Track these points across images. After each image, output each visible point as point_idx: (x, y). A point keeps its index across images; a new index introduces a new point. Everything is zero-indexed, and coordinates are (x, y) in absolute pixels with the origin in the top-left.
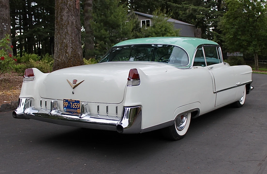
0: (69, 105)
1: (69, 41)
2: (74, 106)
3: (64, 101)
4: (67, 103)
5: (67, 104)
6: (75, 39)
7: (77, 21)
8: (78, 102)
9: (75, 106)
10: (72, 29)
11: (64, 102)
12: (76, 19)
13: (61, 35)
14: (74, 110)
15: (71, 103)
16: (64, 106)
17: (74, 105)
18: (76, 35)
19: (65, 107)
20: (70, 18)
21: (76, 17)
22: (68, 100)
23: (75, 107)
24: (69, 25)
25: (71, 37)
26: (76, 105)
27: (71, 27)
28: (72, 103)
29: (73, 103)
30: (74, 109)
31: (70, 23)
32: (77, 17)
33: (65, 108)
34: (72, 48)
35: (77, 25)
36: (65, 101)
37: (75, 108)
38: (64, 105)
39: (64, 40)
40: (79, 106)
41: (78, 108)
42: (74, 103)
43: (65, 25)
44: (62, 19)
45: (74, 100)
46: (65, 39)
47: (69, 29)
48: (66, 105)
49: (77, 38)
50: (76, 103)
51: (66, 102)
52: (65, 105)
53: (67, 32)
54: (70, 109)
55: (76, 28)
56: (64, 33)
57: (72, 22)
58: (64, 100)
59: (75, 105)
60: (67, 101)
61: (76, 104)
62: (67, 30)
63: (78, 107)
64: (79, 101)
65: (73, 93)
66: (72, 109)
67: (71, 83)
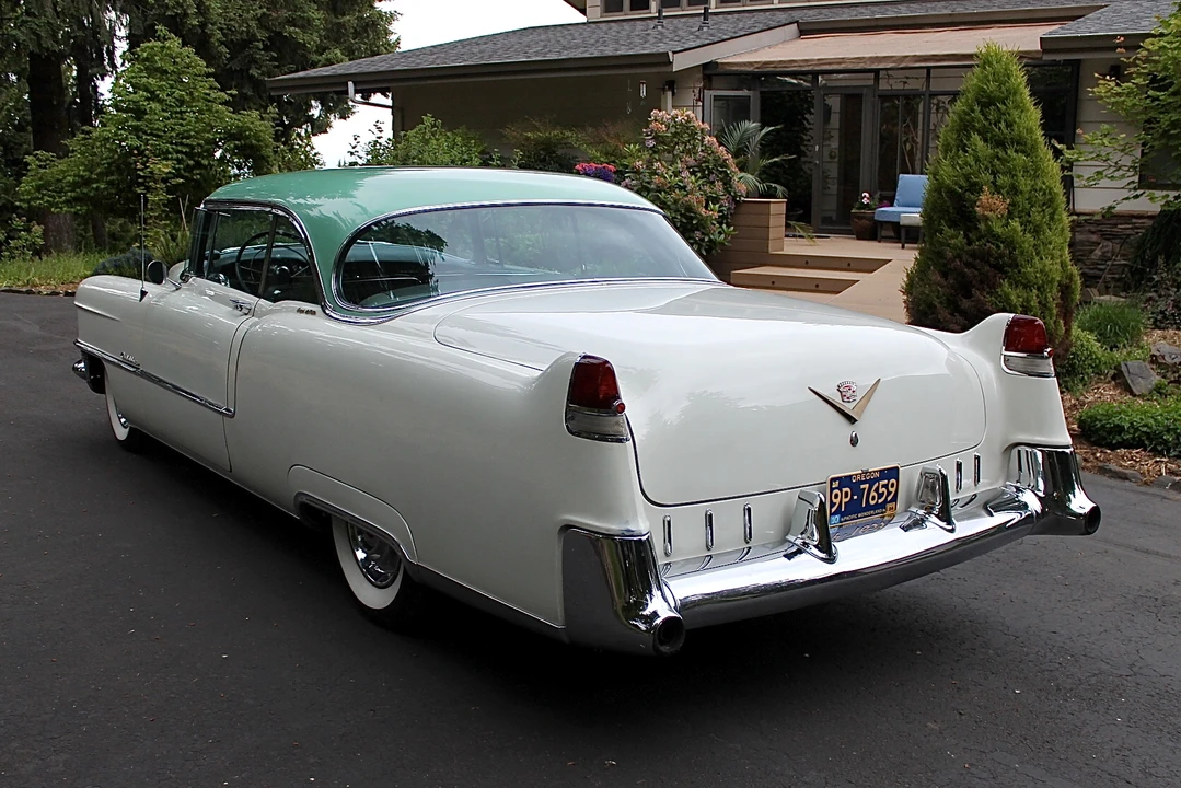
0: (855, 497)
3: (831, 484)
4: (847, 493)
5: (846, 496)
8: (893, 473)
9: (880, 495)
11: (832, 490)
14: (873, 512)
15: (862, 486)
16: (833, 510)
17: (877, 490)
19: (838, 511)
22: (851, 476)
23: (879, 498)
26: (884, 489)
28: (867, 486)
29: (871, 482)
30: (877, 506)
33: (837, 517)
36: (835, 485)
38: (832, 505)
40: (893, 490)
41: (889, 499)
42: (877, 484)
45: (878, 471)
48: (845, 500)
50: (886, 482)
51: (844, 490)
52: (837, 501)
54: (855, 516)
58: (833, 481)
59: (881, 491)
60: (844, 481)
61: (883, 486)
63: (889, 493)
64: (897, 468)
65: (854, 442)
66: (865, 510)
67: (837, 399)
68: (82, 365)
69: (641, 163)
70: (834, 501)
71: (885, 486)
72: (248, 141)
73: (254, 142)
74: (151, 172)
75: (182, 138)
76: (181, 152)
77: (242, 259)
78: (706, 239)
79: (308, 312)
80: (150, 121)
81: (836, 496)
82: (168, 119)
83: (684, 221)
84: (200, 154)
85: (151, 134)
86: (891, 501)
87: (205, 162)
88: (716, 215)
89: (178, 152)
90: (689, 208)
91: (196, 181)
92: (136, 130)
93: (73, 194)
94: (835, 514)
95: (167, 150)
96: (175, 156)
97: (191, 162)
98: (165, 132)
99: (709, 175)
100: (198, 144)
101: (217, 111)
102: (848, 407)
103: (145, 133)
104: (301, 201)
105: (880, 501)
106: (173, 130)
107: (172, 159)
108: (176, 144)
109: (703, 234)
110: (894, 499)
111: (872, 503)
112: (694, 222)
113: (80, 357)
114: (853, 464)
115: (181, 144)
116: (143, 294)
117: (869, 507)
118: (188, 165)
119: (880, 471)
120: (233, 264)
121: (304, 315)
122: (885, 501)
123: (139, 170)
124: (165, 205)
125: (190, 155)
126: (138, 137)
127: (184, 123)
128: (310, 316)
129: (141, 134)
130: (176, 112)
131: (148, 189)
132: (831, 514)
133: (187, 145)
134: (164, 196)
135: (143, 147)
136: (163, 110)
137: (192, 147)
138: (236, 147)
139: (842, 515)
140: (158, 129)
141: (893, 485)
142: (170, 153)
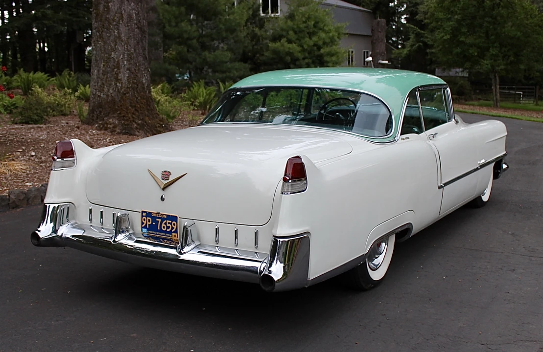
0: (154, 224)
1: (124, 55)
2: (165, 226)
3: (142, 214)
4: (149, 220)
5: (149, 221)
6: (135, 50)
7: (139, 12)
8: (174, 218)
9: (168, 228)
10: (129, 30)
11: (142, 216)
12: (138, 8)
13: (105, 43)
14: (164, 234)
15: (157, 220)
16: (143, 226)
17: (165, 224)
18: (138, 43)
19: (145, 227)
20: (126, 7)
21: (138, 4)
22: (151, 213)
24: (123, 21)
25: (127, 46)
26: (170, 225)
27: (128, 26)
28: (160, 220)
29: (163, 219)
30: (166, 232)
31: (125, 17)
32: (140, 4)
33: (146, 230)
34: (128, 69)
35: (140, 22)
36: (144, 214)
37: (168, 230)
38: (143, 223)
39: (113, 53)
40: (175, 227)
41: (173, 231)
42: (165, 221)
43: (114, 20)
44: (108, 7)
45: (165, 215)
46: (114, 50)
47: (123, 29)
48: (148, 223)
49: (139, 50)
50: (170, 222)
51: (148, 218)
52: (145, 222)
53: (119, 37)
54: (155, 233)
55: (138, 28)
56: (112, 38)
57: (130, 16)
58: (143, 212)
59: (168, 225)
60: (149, 214)
61: (169, 223)
62: (118, 33)
63: (173, 228)
64: (176, 217)
65: (162, 199)
66: (159, 231)
70: (143, 221)
86: (174, 232)
110: (176, 232)
111: (164, 229)
114: (155, 207)
117: (161, 231)
119: (167, 215)
122: (171, 231)
139: (149, 230)
141: (174, 224)
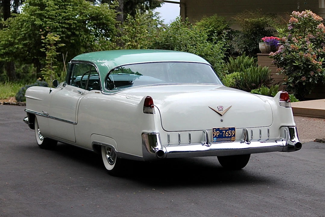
0: (221, 134)
8: (233, 129)
11: (213, 131)
14: (227, 138)
15: (223, 131)
22: (219, 128)
29: (226, 131)
36: (215, 130)
40: (234, 133)
42: (228, 131)
48: (217, 134)
51: (217, 132)
59: (229, 133)
60: (217, 129)
63: (232, 134)
65: (222, 121)
66: (224, 137)
67: (217, 110)
68: (27, 118)
69: (285, 37)
70: (214, 134)
71: (231, 132)
72: (101, 21)
73: (104, 21)
74: (48, 41)
75: (65, 20)
76: (64, 27)
77: (83, 80)
78: (316, 75)
79: (98, 93)
80: (48, 11)
81: (215, 133)
82: (58, 9)
83: (306, 66)
84: (74, 29)
85: (48, 18)
86: (233, 136)
87: (77, 33)
88: (321, 63)
89: (63, 27)
90: (308, 60)
91: (72, 43)
92: (40, 16)
93: (4, 51)
94: (215, 137)
95: (57, 26)
96: (61, 30)
97: (70, 33)
98: (56, 16)
99: (320, 43)
100: (74, 23)
101: (85, 4)
102: (220, 112)
103: (45, 17)
104: (101, 61)
105: (229, 136)
106: (60, 15)
107: (59, 31)
108: (61, 23)
109: (315, 72)
110: (234, 136)
111: (227, 136)
112: (310, 67)
113: (26, 116)
114: (220, 126)
115: (65, 23)
116: (51, 91)
117: (225, 137)
118: (68, 35)
119: (229, 128)
120: (80, 81)
121: (97, 93)
122: (231, 136)
123: (43, 39)
124: (55, 58)
125: (69, 29)
126: (42, 20)
127: (66, 11)
128: (98, 94)
129: (43, 18)
130: (62, 5)
131: (46, 49)
132: (213, 137)
133: (68, 24)
134: (55, 53)
135: (44, 25)
136: (56, 4)
137: (70, 25)
138: (95, 24)
139: (217, 138)
140: (52, 15)
141: (233, 132)
142: (58, 28)
